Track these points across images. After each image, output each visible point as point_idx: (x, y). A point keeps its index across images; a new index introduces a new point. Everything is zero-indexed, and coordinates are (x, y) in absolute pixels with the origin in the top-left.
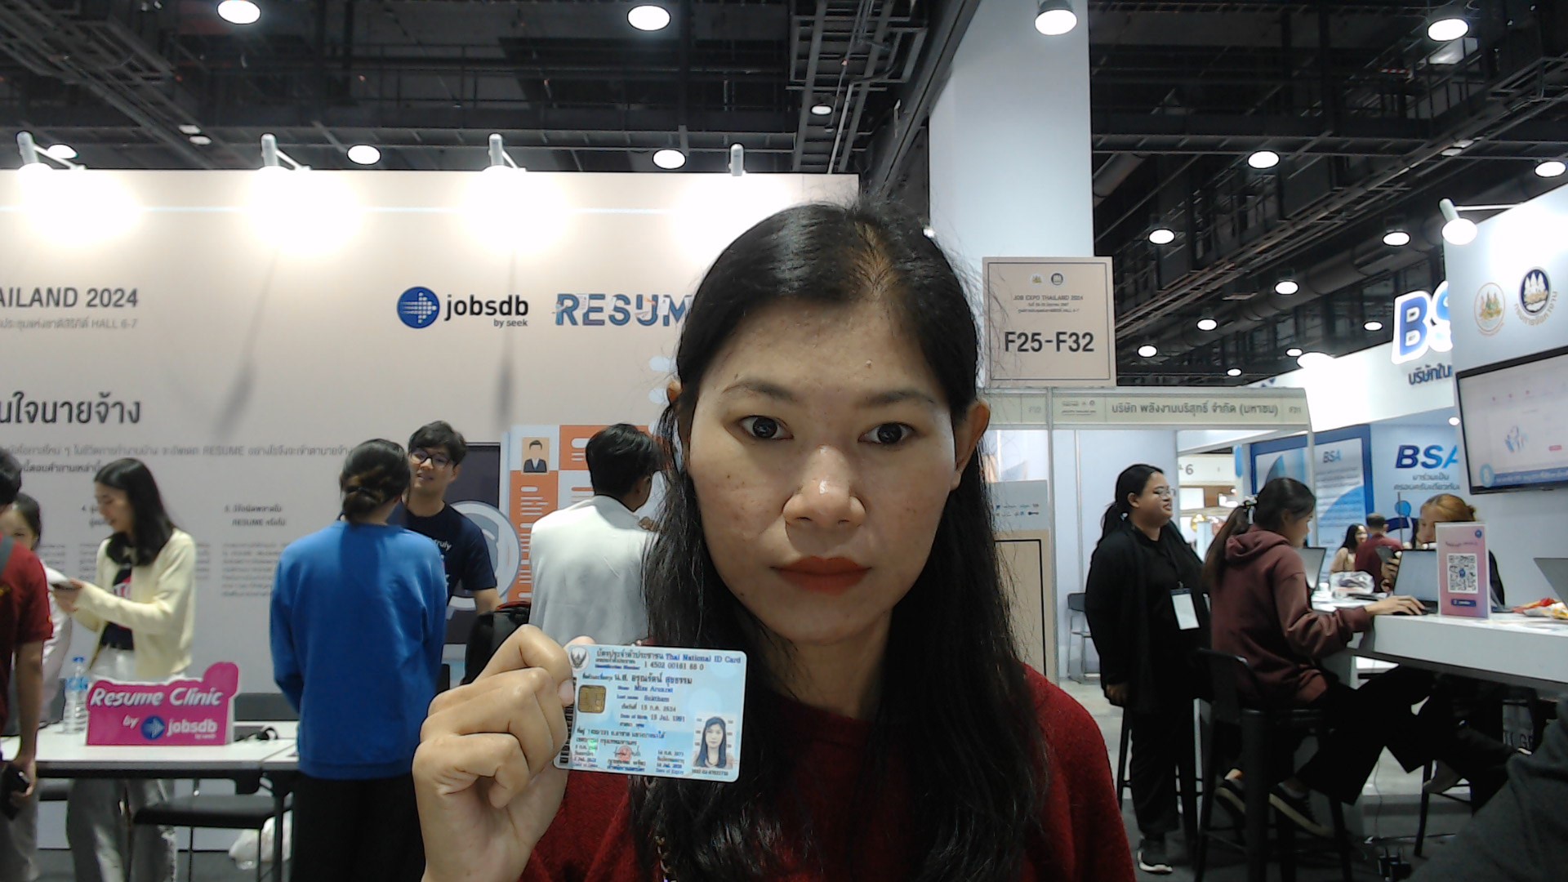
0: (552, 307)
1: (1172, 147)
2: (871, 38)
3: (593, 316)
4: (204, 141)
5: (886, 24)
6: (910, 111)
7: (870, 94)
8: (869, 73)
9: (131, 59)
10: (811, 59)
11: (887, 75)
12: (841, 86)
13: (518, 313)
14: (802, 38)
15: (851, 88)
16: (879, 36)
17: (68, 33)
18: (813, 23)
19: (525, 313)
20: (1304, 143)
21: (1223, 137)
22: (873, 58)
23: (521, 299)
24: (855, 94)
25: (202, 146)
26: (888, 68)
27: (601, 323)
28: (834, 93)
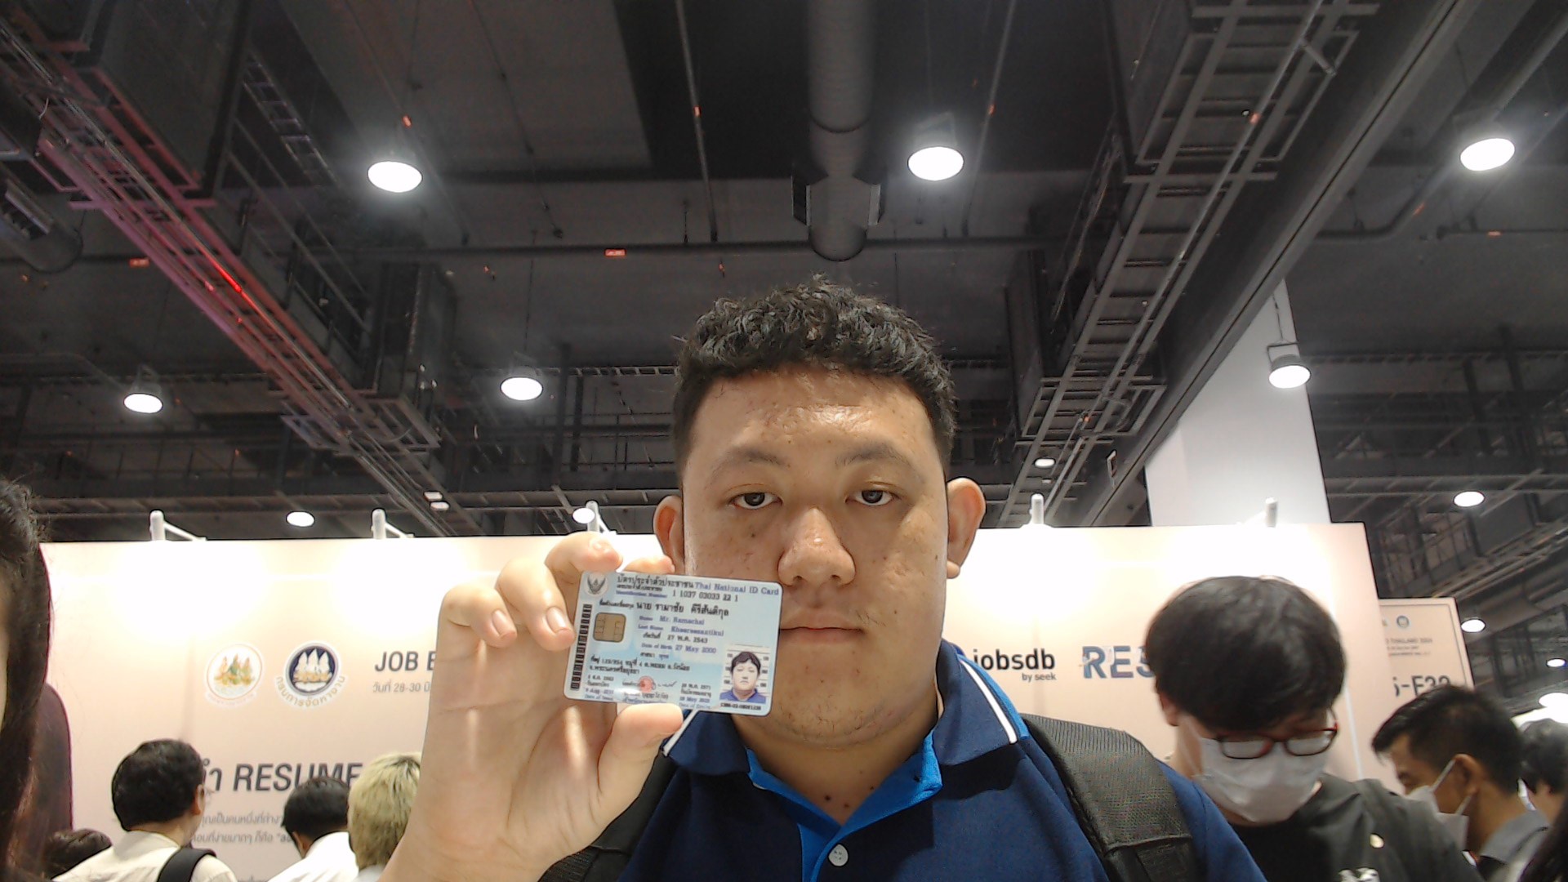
0: (1079, 660)
1: (1381, 489)
2: (1112, 394)
3: (1121, 668)
4: (444, 506)
5: (1127, 383)
6: (1129, 462)
7: (1096, 448)
8: (1100, 427)
9: (408, 434)
10: (1047, 415)
11: (1119, 429)
12: (1072, 439)
13: (1044, 666)
14: (1043, 399)
15: (1080, 442)
16: (1119, 393)
17: (359, 410)
18: (1058, 383)
19: (1052, 666)
20: (1513, 481)
21: (1433, 478)
22: (1108, 414)
23: (1046, 653)
24: (1082, 447)
25: (441, 512)
26: (1118, 424)
27: (1129, 675)
28: (1064, 445)
